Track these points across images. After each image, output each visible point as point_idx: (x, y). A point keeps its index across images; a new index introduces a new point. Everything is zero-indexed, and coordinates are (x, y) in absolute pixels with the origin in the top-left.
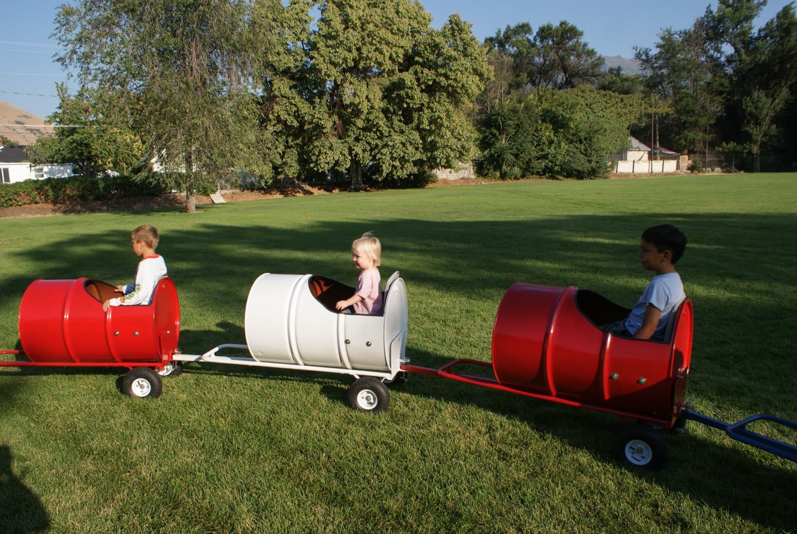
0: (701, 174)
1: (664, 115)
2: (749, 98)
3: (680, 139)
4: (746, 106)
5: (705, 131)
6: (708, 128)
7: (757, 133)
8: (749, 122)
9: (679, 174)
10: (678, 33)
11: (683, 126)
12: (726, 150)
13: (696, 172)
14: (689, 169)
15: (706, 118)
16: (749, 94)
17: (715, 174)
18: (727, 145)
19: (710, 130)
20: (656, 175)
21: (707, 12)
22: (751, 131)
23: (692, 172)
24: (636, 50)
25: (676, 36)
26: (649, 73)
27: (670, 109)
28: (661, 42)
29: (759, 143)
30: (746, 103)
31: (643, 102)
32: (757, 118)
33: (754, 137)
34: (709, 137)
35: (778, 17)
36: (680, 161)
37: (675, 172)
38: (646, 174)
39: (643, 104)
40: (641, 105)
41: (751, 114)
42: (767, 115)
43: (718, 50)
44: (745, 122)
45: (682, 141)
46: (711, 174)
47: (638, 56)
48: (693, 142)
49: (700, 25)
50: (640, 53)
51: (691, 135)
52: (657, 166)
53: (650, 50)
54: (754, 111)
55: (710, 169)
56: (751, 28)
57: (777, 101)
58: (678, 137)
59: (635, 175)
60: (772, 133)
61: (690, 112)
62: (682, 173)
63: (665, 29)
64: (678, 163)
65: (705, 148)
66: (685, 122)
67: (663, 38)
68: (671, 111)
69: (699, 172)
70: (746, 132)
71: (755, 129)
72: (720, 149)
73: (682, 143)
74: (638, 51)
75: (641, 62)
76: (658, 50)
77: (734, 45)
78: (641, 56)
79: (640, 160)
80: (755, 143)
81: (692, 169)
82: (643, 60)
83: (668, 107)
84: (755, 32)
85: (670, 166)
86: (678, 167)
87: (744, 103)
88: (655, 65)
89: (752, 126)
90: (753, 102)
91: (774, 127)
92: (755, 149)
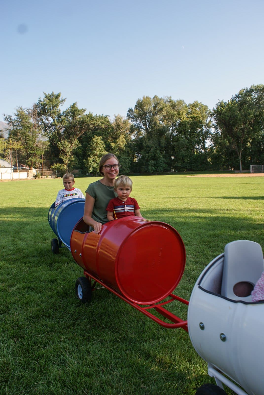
0: (40, 179)
1: (18, 149)
2: (60, 143)
3: (28, 162)
4: (59, 146)
5: (41, 158)
6: (43, 156)
7: (66, 159)
8: (62, 154)
9: (28, 179)
10: (26, 109)
11: (29, 155)
12: (56, 167)
13: (37, 178)
14: (34, 177)
15: (40, 151)
16: (60, 141)
17: (48, 179)
18: (56, 165)
19: (44, 157)
20: (14, 180)
21: (39, 100)
22: (63, 158)
23: (35, 178)
24: (5, 116)
25: (25, 111)
26: (11, 128)
27: (21, 147)
28: (17, 113)
29: (67, 164)
30: (59, 145)
31: (5, 142)
32: (65, 153)
33: (64, 161)
34: (42, 161)
35: (71, 107)
36: (29, 173)
37: (26, 178)
38: (9, 180)
39: (5, 143)
40: (4, 144)
41: (62, 150)
42: (69, 151)
43: (47, 119)
44: (60, 154)
45: (30, 163)
46: (46, 179)
47: (6, 119)
48: (35, 163)
49: (36, 106)
50: (6, 118)
51: (33, 160)
52: (16, 175)
53: (11, 116)
54: (63, 149)
55: (45, 177)
56: (60, 111)
57: (73, 145)
58: (27, 161)
59: (1, 180)
60: (72, 159)
61: (32, 148)
62: (30, 179)
63: (19, 107)
64: (28, 174)
65: (42, 166)
66: (31, 153)
67: (17, 111)
68: (22, 147)
69: (39, 178)
70: (61, 158)
71: (64, 158)
72: (53, 167)
73: (29, 164)
74: (6, 117)
75: (7, 122)
76: (16, 117)
77: (52, 117)
78: (7, 119)
79: (6, 172)
80: (65, 164)
81: (35, 177)
82: (8, 121)
83: (20, 145)
84: (61, 113)
85: (23, 175)
86: (28, 176)
87: (58, 145)
88: (15, 124)
89: (63, 156)
90: (62, 145)
91: (73, 156)
92: (66, 167)
